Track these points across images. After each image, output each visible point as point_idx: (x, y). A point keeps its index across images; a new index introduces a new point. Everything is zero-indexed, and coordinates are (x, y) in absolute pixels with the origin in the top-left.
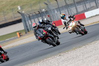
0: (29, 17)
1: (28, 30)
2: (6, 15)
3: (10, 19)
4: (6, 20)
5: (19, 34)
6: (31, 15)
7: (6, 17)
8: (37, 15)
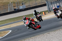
0: (51, 3)
1: (50, 11)
2: (36, 1)
3: (39, 3)
4: (36, 4)
5: (45, 13)
6: (52, 1)
7: (36, 2)
8: (56, 1)
